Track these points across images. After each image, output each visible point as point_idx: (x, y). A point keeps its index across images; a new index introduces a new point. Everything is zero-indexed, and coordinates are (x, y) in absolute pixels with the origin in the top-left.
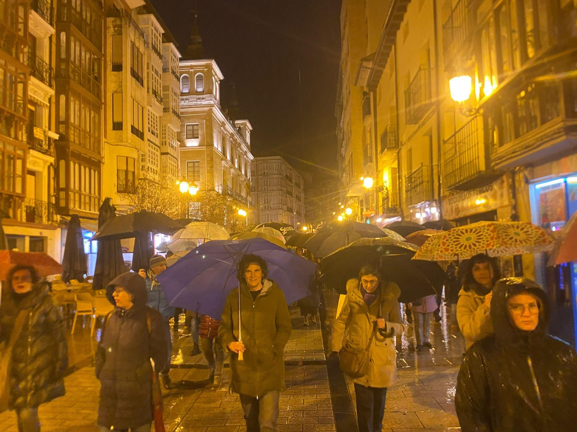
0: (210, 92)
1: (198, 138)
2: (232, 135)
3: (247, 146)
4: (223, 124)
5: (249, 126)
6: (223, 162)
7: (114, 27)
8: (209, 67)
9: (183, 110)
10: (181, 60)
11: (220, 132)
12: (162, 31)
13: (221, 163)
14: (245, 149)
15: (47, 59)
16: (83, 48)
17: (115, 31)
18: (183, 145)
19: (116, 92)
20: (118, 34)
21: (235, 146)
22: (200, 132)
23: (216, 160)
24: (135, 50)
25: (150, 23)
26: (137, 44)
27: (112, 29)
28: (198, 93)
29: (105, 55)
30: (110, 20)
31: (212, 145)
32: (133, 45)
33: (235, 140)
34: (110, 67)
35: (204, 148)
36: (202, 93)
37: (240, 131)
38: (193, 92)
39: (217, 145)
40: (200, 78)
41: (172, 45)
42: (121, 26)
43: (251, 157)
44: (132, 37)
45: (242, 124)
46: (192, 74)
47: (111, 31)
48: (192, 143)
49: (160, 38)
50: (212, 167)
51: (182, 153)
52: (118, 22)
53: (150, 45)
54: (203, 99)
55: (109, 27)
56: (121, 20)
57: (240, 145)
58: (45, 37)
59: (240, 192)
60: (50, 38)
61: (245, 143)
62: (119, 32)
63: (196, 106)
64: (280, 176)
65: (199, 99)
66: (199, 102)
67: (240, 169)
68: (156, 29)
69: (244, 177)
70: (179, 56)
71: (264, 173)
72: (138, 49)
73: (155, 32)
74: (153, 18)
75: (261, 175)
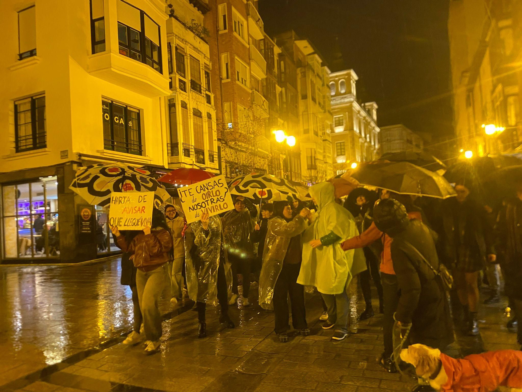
0: (350, 92)
1: (342, 125)
2: (364, 118)
3: (375, 122)
4: (359, 112)
5: (375, 106)
6: (360, 140)
7: (301, 73)
8: (349, 75)
9: (332, 107)
10: (331, 73)
11: (358, 118)
12: (321, 61)
13: (358, 140)
14: (373, 124)
17: (302, 76)
18: (333, 131)
19: (304, 111)
20: (304, 77)
21: (367, 124)
22: (344, 121)
23: (356, 139)
24: (312, 84)
25: (315, 59)
28: (341, 94)
29: (298, 92)
30: (299, 71)
31: (353, 129)
32: (311, 81)
33: (366, 121)
34: (300, 97)
35: (347, 132)
36: (345, 94)
37: (369, 112)
38: (338, 94)
39: (356, 129)
40: (342, 83)
41: (326, 68)
42: (305, 72)
43: (378, 130)
44: (310, 76)
45: (370, 105)
46: (337, 82)
47: (299, 76)
48: (339, 130)
49: (320, 67)
50: (353, 145)
51: (333, 137)
52: (303, 70)
53: (316, 74)
54: (345, 97)
55: (298, 74)
57: (369, 123)
61: (373, 120)
63: (341, 103)
64: (402, 141)
65: (343, 98)
66: (343, 101)
67: (370, 142)
68: (318, 62)
69: (373, 147)
70: (329, 72)
71: (388, 140)
72: (313, 82)
73: (317, 64)
74: (316, 56)
75: (385, 141)
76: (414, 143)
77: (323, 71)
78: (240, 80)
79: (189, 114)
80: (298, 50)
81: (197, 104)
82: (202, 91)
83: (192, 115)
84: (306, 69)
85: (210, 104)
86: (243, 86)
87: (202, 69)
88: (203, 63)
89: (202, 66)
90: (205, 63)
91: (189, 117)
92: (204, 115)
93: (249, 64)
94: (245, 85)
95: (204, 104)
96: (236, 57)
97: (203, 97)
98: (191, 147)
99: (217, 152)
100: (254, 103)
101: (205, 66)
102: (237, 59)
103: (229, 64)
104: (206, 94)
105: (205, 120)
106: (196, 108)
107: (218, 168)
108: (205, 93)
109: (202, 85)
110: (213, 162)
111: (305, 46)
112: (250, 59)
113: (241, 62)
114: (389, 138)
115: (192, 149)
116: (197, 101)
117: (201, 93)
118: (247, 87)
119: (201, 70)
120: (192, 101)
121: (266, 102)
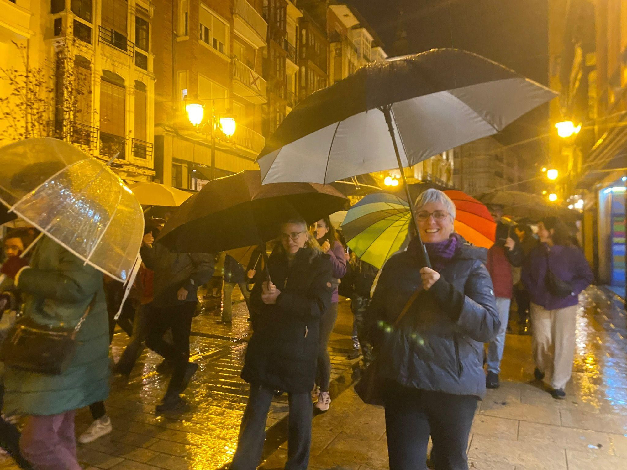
7: (336, 50)
10: (387, 58)
12: (371, 39)
15: (293, 90)
16: (315, 75)
17: (336, 53)
20: (339, 56)
24: (351, 65)
25: (362, 35)
26: (352, 60)
27: (334, 52)
29: (329, 76)
30: (333, 45)
32: (350, 61)
41: (380, 49)
42: (340, 50)
44: (349, 56)
47: (333, 54)
49: (370, 46)
52: (339, 46)
53: (362, 55)
55: (332, 51)
56: (341, 45)
58: (292, 74)
59: (440, 177)
60: (296, 74)
62: (339, 55)
68: (367, 39)
69: (445, 161)
70: (385, 56)
71: (470, 154)
72: (353, 64)
73: (365, 42)
74: (364, 31)
75: (466, 156)
76: (505, 161)
77: (375, 53)
78: (211, 41)
79: (93, 79)
80: (335, 18)
81: (113, 65)
82: (128, 48)
83: (98, 80)
84: (343, 46)
85: (146, 68)
86: (217, 52)
87: (131, 13)
88: (134, 5)
89: (131, 9)
90: (137, 5)
91: (93, 83)
92: (129, 83)
93: (231, 21)
94: (221, 50)
95: (130, 67)
96: (202, 5)
97: (129, 56)
98: (92, 130)
99: (153, 143)
100: (234, 77)
101: (137, 10)
102: (203, 8)
103: (189, 14)
104: (137, 54)
105: (129, 91)
106: (112, 71)
107: (153, 168)
108: (132, 50)
109: (129, 38)
110: (145, 158)
111: (346, 14)
112: (232, 13)
113: (213, 13)
114: (471, 152)
115: (93, 132)
116: (114, 61)
117: (126, 50)
118: (225, 54)
119: (129, 15)
120: (103, 58)
121: (261, 81)
